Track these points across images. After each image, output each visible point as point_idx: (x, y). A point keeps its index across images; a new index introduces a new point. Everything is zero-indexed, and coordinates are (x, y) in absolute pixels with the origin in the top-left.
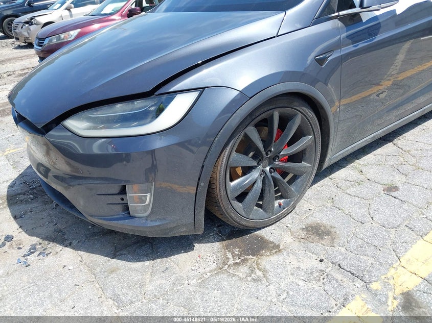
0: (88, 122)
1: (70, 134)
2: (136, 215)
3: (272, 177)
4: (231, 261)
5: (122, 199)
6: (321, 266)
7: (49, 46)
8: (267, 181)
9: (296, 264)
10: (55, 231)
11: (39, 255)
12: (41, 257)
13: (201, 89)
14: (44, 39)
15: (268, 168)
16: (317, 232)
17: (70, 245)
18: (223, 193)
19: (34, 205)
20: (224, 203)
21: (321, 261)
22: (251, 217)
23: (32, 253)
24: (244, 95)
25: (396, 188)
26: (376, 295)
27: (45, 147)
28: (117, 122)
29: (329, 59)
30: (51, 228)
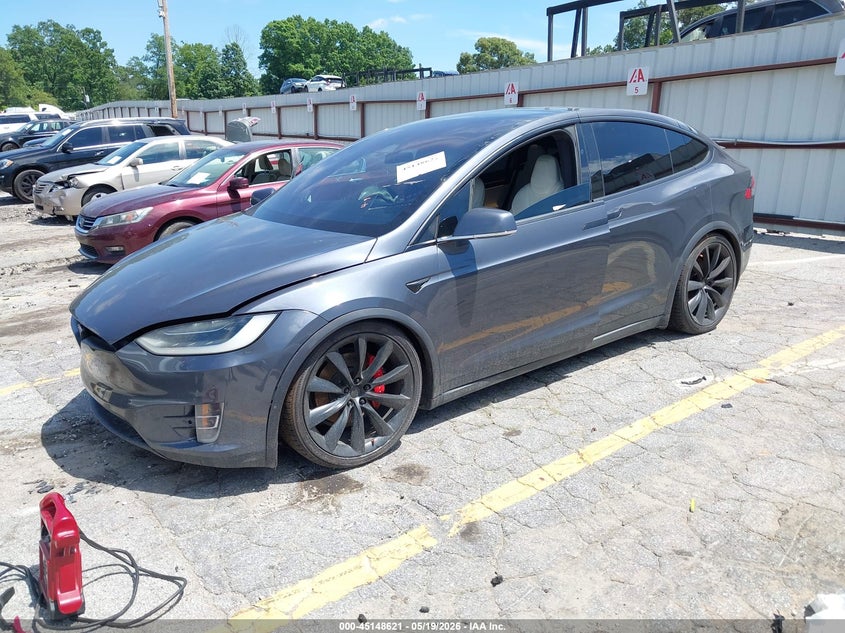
0: (162, 339)
1: (145, 353)
2: (204, 441)
3: (362, 408)
4: (306, 498)
5: (190, 422)
6: (400, 502)
7: (100, 229)
8: (356, 413)
9: (373, 500)
10: (106, 470)
11: (87, 492)
12: (89, 494)
13: (279, 312)
14: (94, 220)
15: (357, 399)
16: (410, 472)
17: (124, 484)
18: (300, 420)
19: (78, 445)
20: (301, 431)
21: (402, 498)
22: (335, 452)
23: (78, 491)
24: (322, 319)
25: (518, 433)
26: (442, 524)
27: (109, 368)
28: (192, 341)
29: (424, 286)
30: (102, 467)
